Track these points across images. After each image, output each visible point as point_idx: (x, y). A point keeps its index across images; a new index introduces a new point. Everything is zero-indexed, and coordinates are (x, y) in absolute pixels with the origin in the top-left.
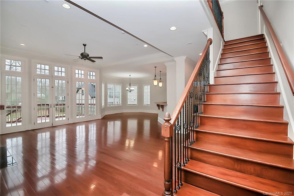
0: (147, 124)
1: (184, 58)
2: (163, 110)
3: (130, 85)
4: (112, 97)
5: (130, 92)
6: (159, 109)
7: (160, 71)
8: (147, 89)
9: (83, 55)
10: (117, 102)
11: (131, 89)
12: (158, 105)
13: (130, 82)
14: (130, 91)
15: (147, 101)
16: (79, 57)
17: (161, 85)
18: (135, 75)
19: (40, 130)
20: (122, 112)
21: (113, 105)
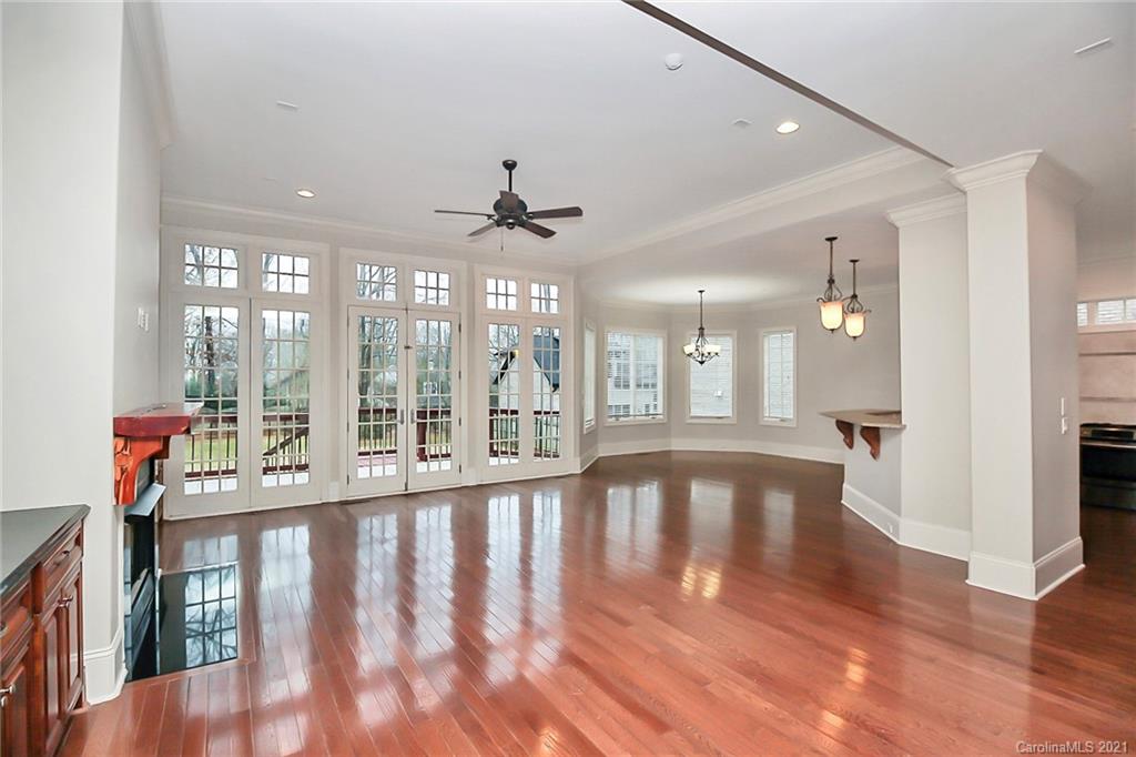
0: (779, 507)
1: (1023, 161)
2: (875, 454)
3: (702, 335)
4: (627, 386)
5: (702, 363)
6: (851, 445)
7: (854, 261)
8: (779, 353)
9: (501, 207)
10: (647, 406)
11: (709, 348)
12: (845, 428)
13: (703, 321)
14: (699, 359)
15: (779, 402)
16: (490, 217)
17: (855, 325)
18: (722, 290)
19: (364, 504)
20: (667, 449)
21: (628, 416)
